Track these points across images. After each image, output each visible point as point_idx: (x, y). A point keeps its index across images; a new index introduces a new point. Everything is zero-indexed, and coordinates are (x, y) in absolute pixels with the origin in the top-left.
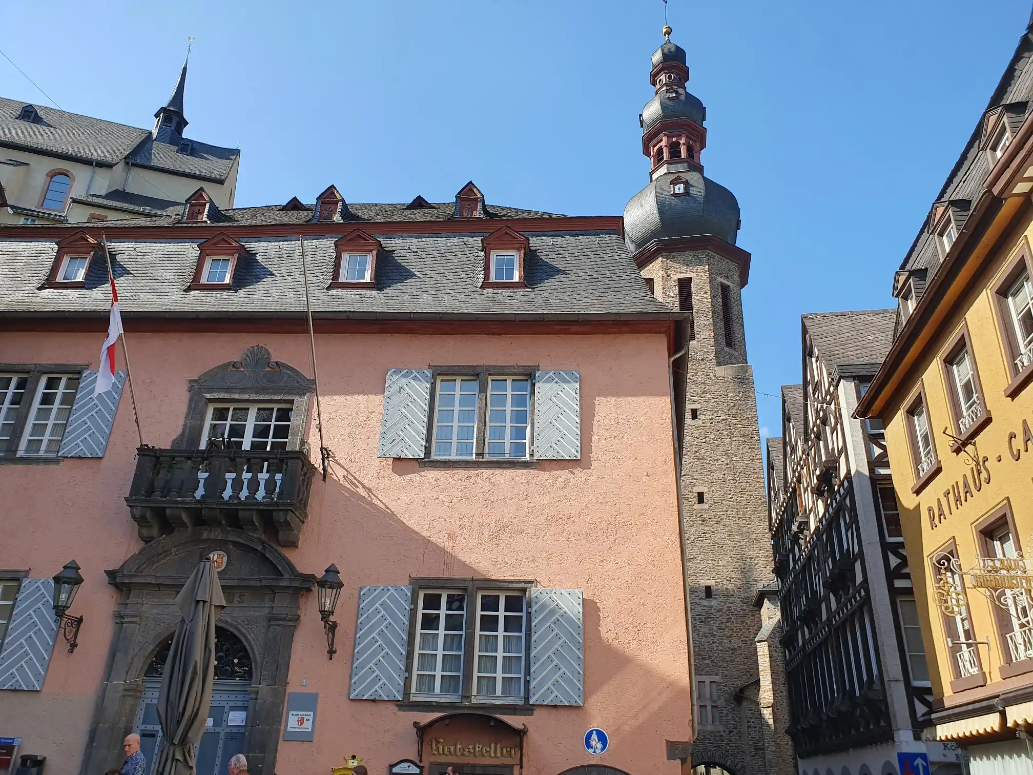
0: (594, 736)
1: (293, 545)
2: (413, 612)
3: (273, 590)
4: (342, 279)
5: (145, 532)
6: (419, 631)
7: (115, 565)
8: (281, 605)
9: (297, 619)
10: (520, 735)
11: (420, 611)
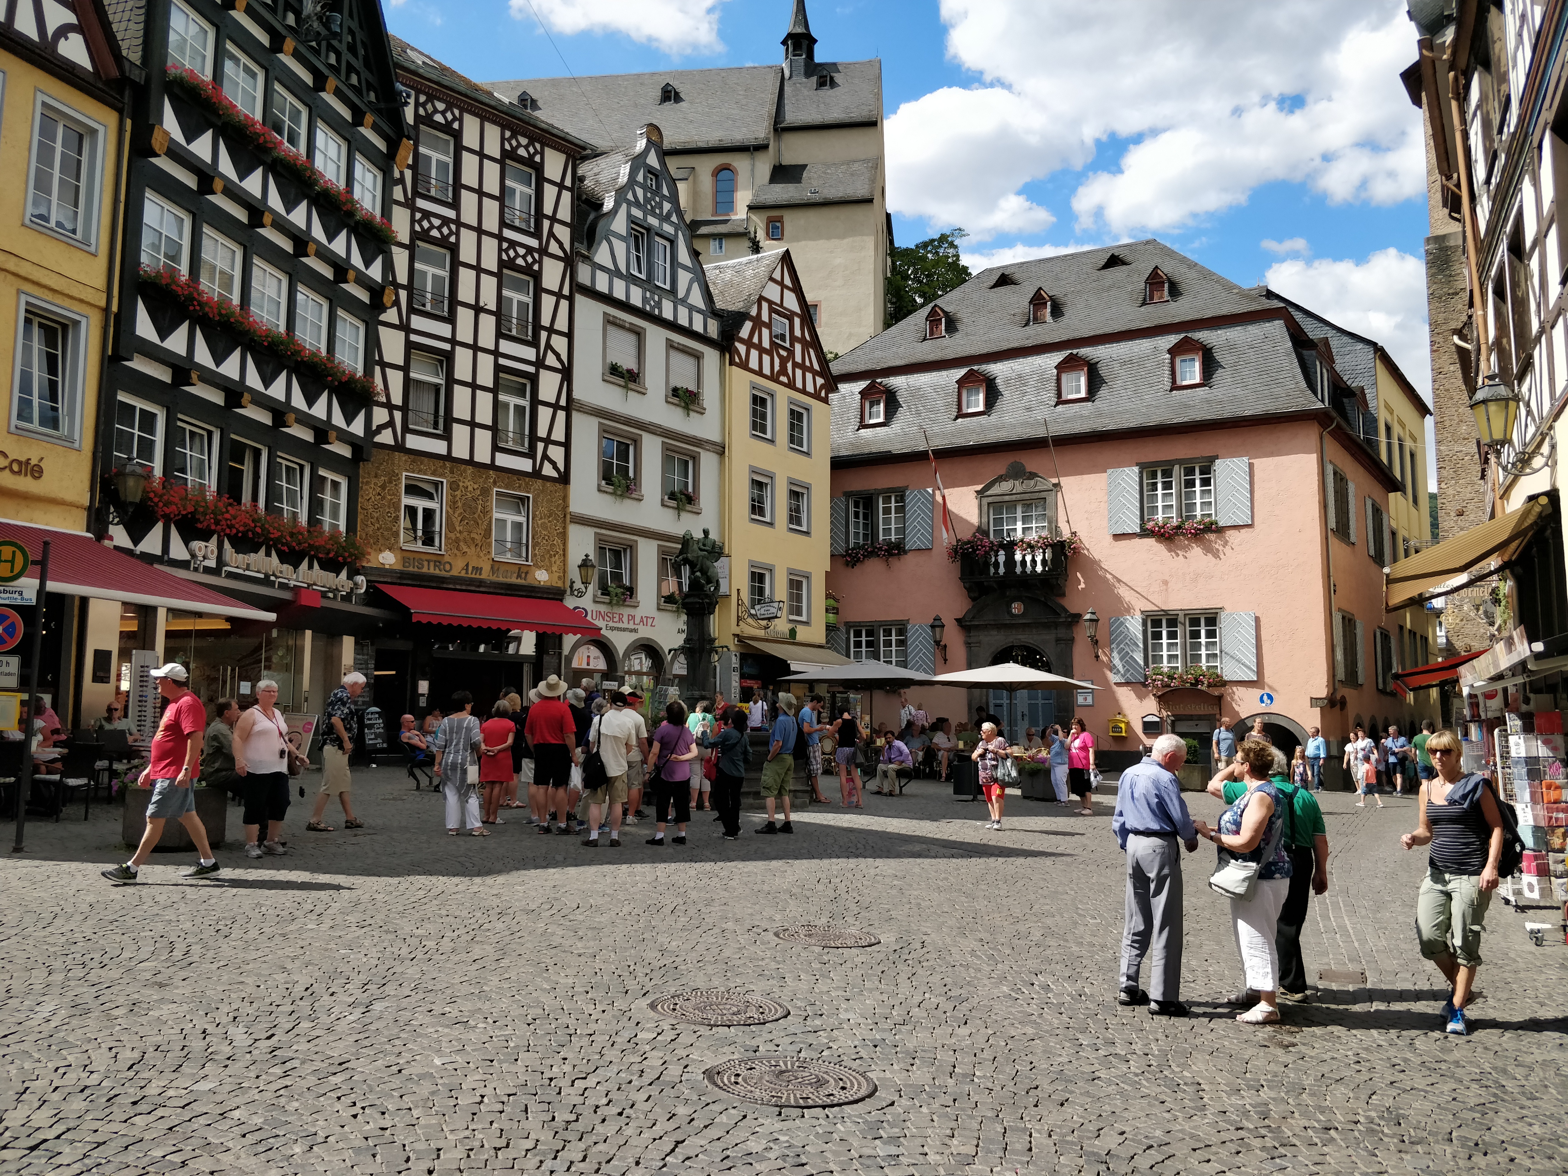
0: (1265, 697)
1: (1063, 595)
2: (1145, 632)
3: (1056, 625)
4: (1064, 398)
5: (972, 595)
6: (1150, 641)
7: (960, 616)
8: (1062, 632)
9: (1072, 640)
10: (1220, 698)
11: (1150, 630)
